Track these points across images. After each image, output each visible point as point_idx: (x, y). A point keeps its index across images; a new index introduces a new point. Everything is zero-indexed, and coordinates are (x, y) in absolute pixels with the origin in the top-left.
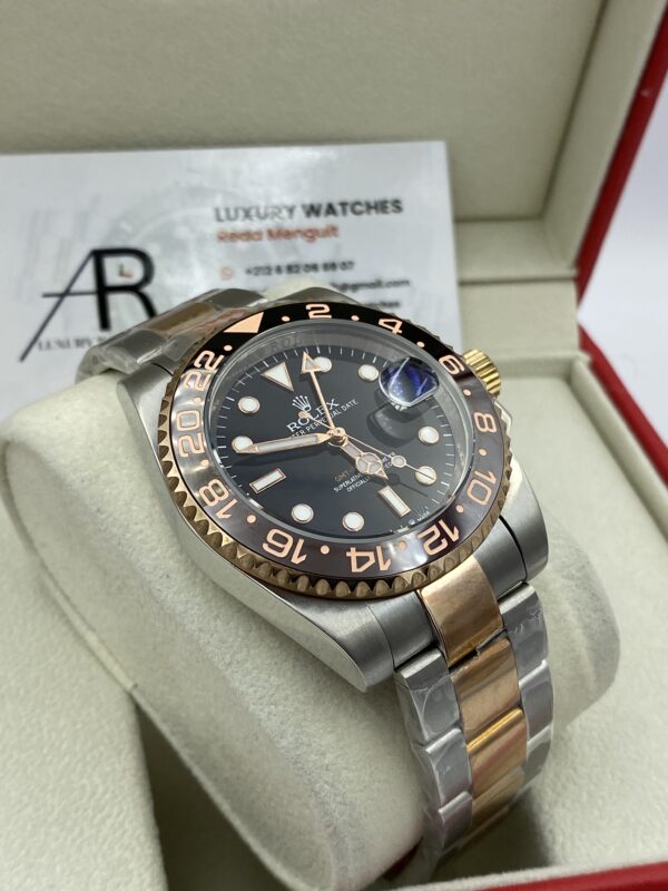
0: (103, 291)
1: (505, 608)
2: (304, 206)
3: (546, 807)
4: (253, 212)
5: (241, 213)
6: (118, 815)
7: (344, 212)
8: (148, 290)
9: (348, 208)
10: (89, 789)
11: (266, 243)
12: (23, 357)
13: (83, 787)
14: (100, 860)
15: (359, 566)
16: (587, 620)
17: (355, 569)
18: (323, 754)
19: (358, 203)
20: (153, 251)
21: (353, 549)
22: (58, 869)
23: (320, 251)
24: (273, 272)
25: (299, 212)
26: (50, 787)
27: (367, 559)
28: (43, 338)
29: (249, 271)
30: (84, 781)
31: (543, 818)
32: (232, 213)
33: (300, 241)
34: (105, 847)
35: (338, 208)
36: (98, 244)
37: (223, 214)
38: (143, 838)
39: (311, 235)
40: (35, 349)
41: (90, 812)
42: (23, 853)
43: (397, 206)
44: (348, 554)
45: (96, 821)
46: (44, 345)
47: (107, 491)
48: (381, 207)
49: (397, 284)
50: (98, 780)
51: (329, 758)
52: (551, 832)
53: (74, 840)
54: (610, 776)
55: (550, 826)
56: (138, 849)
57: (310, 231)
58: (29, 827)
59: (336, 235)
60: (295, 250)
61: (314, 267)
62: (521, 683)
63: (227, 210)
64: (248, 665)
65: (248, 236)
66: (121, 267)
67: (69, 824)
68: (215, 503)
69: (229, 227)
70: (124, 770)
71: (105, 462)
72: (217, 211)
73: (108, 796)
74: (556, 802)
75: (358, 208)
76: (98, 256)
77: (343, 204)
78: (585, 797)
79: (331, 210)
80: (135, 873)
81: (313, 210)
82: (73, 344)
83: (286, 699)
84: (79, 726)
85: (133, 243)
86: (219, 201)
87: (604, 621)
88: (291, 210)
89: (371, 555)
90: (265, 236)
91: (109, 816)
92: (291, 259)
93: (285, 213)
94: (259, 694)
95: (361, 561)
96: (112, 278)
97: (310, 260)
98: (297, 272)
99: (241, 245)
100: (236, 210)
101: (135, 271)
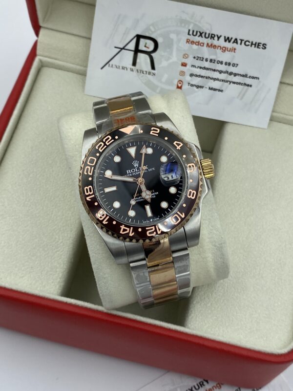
0: (137, 51)
1: (175, 255)
2: (225, 37)
3: (195, 302)
4: (203, 35)
5: (199, 34)
6: (62, 252)
7: (241, 44)
8: (153, 55)
9: (243, 42)
10: (57, 240)
11: (205, 48)
12: (102, 68)
13: (56, 238)
14: (49, 264)
15: (123, 231)
16: (216, 261)
17: (121, 232)
18: (105, 274)
19: (249, 42)
20: (160, 40)
21: (123, 226)
22: (36, 263)
23: (226, 57)
24: (204, 60)
25: (222, 39)
26: (46, 235)
27: (126, 230)
28: (111, 63)
29: (194, 58)
30: (57, 237)
31: (192, 306)
32: (195, 34)
33: (219, 51)
34: (53, 261)
35: (239, 42)
36: (140, 33)
37: (191, 33)
38: (65, 262)
39: (224, 50)
40: (107, 65)
41: (54, 247)
42: (29, 253)
43: (264, 46)
44: (121, 227)
45: (54, 251)
46: (111, 65)
47: (74, 163)
48: (257, 45)
49: (253, 78)
50: (61, 238)
51: (107, 275)
52: (191, 311)
53: (45, 255)
54: (222, 301)
55: (192, 309)
56: (62, 265)
57: (225, 48)
58: (34, 246)
59: (234, 52)
60: (216, 54)
61: (222, 63)
62: (177, 276)
63: (193, 31)
64: (93, 239)
65: (198, 43)
66: (146, 43)
67: (46, 249)
68: (88, 194)
69: (192, 38)
70: (70, 237)
71: (77, 153)
72: (189, 30)
73: (62, 244)
74: (199, 302)
75: (247, 43)
76: (139, 37)
77: (242, 40)
78: (209, 305)
79: (236, 41)
80: (58, 273)
81: (227, 40)
82: (121, 68)
83: (99, 254)
84: (64, 217)
85: (153, 36)
86: (191, 28)
87: (223, 263)
88: (219, 38)
89: (128, 229)
90: (205, 45)
91: (58, 251)
92: (213, 57)
93: (216, 38)
94: (92, 249)
95: (124, 230)
96: (142, 47)
97: (220, 60)
98: (214, 63)
99: (195, 47)
100: (197, 32)
101: (151, 46)
